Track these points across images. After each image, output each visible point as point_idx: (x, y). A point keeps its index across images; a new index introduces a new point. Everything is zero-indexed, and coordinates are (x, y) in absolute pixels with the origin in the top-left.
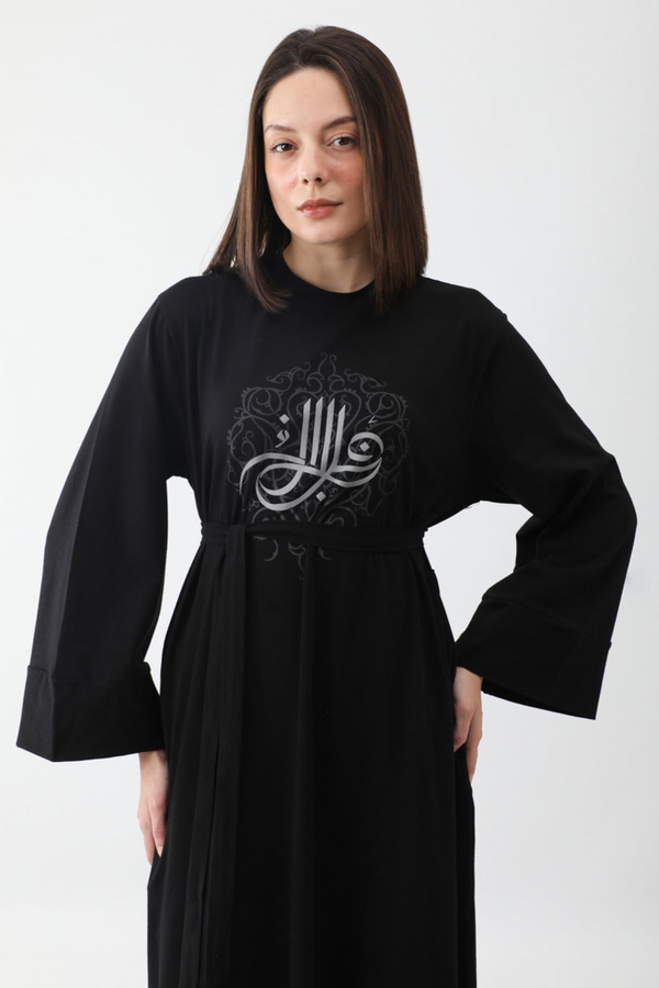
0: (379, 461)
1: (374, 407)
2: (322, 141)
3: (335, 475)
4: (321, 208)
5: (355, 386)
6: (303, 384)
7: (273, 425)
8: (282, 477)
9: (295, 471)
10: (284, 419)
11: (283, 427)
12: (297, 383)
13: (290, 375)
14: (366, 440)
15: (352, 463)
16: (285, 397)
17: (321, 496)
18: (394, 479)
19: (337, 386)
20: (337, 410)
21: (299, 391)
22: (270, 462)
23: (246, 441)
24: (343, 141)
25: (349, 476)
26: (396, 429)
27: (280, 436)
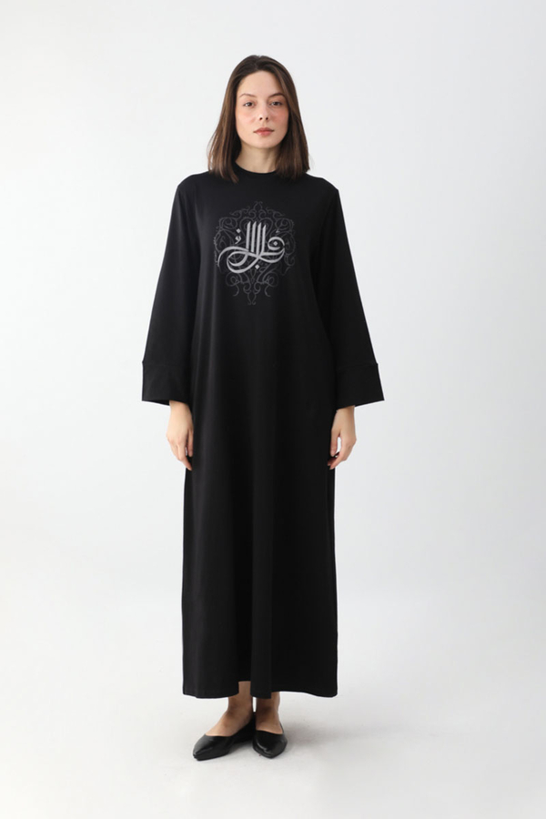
0: (283, 250)
1: (278, 224)
2: (268, 103)
3: (263, 257)
4: (265, 132)
5: (270, 216)
6: (247, 215)
7: (233, 233)
8: (239, 257)
9: (244, 255)
10: (238, 231)
11: (238, 234)
12: (244, 215)
13: (240, 212)
14: (275, 240)
15: (271, 251)
16: (238, 222)
17: (257, 267)
18: (293, 258)
19: (263, 216)
20: (262, 227)
21: (245, 218)
22: (233, 251)
23: (222, 241)
24: (276, 104)
25: (271, 257)
26: (289, 235)
27: (237, 238)
